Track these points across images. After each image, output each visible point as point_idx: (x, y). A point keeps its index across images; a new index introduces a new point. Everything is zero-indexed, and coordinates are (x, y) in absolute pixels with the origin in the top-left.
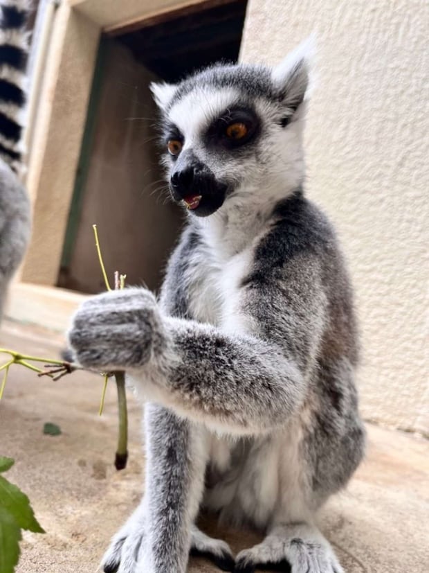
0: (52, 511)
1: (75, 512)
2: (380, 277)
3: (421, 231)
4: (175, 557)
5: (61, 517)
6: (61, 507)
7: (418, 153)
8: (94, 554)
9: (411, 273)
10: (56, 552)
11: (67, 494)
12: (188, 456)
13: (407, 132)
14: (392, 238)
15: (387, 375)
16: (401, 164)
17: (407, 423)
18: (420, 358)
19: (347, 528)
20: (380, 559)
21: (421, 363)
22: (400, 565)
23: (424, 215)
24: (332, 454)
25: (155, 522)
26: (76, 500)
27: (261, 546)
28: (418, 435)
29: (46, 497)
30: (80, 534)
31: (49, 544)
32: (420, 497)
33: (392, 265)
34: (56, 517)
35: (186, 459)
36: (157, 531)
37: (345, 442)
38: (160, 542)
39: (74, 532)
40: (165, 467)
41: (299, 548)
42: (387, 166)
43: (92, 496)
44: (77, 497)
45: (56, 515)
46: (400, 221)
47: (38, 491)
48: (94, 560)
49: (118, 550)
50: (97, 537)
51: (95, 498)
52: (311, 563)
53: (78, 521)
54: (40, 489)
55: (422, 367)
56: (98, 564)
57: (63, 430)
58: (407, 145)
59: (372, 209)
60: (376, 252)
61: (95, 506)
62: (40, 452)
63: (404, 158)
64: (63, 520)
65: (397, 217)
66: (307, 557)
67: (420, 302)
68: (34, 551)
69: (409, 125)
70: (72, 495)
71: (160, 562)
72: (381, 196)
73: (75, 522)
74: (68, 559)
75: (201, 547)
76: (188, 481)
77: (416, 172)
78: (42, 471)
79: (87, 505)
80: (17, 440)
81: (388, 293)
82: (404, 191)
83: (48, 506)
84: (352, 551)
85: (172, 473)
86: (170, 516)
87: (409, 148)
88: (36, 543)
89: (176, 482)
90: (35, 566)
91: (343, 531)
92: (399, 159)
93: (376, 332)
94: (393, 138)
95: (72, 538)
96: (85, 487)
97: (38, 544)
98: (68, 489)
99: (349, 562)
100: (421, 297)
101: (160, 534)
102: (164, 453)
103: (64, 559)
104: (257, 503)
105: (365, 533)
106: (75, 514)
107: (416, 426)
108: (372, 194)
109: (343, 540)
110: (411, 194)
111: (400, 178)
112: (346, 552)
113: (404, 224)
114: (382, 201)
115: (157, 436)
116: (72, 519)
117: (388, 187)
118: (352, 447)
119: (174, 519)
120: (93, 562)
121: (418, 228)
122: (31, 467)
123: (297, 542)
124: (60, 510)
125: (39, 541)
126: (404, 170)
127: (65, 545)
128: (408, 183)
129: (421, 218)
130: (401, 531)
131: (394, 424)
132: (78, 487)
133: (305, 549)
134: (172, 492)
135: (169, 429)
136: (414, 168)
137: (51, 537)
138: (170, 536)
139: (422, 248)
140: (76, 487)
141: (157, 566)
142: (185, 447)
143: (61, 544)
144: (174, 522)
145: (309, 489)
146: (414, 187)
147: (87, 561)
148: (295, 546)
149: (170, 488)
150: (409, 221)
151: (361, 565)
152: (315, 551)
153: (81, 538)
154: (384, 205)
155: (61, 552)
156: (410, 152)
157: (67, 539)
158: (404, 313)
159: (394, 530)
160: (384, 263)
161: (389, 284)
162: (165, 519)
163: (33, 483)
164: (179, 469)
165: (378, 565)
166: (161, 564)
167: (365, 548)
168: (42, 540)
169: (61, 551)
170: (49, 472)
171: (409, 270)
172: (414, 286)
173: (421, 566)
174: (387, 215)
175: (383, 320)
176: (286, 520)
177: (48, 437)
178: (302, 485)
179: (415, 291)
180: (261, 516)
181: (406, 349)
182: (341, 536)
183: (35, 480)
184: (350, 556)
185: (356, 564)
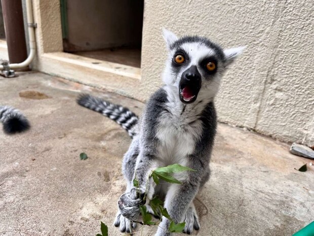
8: (111, 219)
11: (96, 191)
15: (233, 103)
17: (241, 124)
18: (248, 95)
19: (204, 190)
20: (214, 205)
22: (221, 207)
26: (100, 194)
28: (245, 129)
29: (89, 195)
30: (104, 210)
31: (94, 217)
39: (102, 210)
44: (100, 192)
45: (94, 203)
47: (85, 192)
51: (107, 192)
52: (186, 216)
53: (103, 204)
57: (88, 156)
61: (108, 196)
62: (81, 171)
64: (97, 205)
68: (90, 222)
70: (98, 192)
78: (84, 181)
79: (105, 196)
80: (70, 166)
83: (90, 199)
84: (204, 202)
90: (91, 228)
91: (202, 192)
95: (102, 213)
96: (102, 187)
97: (91, 218)
99: (202, 208)
105: (210, 192)
106: (101, 201)
107: (244, 125)
109: (201, 197)
112: (201, 203)
116: (100, 204)
122: (80, 180)
124: (95, 200)
127: (100, 217)
130: (225, 189)
131: (235, 124)
137: (94, 214)
140: (99, 187)
151: (206, 209)
153: (105, 212)
157: (100, 214)
159: (222, 189)
165: (213, 208)
167: (209, 199)
168: (91, 216)
170: (87, 182)
173: (229, 206)
177: (83, 161)
182: (201, 195)
184: (203, 204)
185: (205, 208)
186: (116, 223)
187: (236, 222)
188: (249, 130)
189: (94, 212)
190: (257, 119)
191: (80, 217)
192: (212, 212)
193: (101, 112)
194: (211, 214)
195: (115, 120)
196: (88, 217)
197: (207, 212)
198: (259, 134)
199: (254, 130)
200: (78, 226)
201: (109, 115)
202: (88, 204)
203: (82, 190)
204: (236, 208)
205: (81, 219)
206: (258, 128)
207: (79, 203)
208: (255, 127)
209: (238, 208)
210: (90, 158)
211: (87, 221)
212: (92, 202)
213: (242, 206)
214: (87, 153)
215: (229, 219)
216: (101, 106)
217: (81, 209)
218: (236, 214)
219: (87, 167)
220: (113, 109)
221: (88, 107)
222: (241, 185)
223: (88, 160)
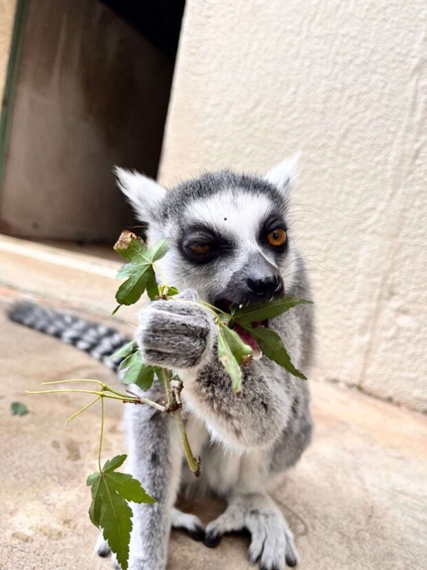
0: (40, 500)
1: (61, 498)
2: (318, 244)
3: (358, 204)
4: (160, 539)
5: (49, 505)
6: (47, 495)
7: (361, 127)
8: (87, 539)
9: (345, 243)
10: (54, 542)
11: (49, 479)
12: (169, 458)
13: (351, 105)
14: (331, 208)
16: (344, 137)
17: (334, 375)
18: (348, 319)
19: (289, 486)
20: (318, 515)
21: (348, 323)
22: (333, 519)
23: (361, 189)
24: (287, 447)
25: (142, 512)
26: (59, 485)
27: (225, 516)
28: (342, 385)
29: (31, 485)
30: (70, 520)
31: (46, 535)
32: (345, 449)
33: (329, 234)
34: (45, 506)
35: (167, 461)
37: (298, 437)
38: (147, 529)
39: (64, 519)
40: (149, 469)
41: (257, 518)
42: (331, 137)
43: (72, 479)
44: (59, 482)
45: (45, 503)
46: (340, 193)
47: (22, 480)
48: (88, 545)
50: (86, 522)
51: (75, 481)
52: (268, 532)
53: (66, 507)
54: (24, 477)
55: (349, 327)
56: (93, 549)
57: (29, 408)
58: (351, 117)
59: (316, 179)
60: (316, 221)
61: (77, 490)
62: (13, 437)
63: (348, 131)
64: (51, 507)
65: (338, 188)
66: (265, 527)
67: (352, 270)
68: (35, 543)
69: (354, 97)
70: (54, 480)
71: (148, 544)
72: (323, 166)
73: (63, 509)
74: (65, 547)
76: (168, 479)
77: (357, 146)
78: (20, 457)
79: (69, 490)
81: (325, 259)
82: (346, 164)
83: (35, 495)
84: (295, 509)
85: (155, 475)
86: (156, 509)
87: (353, 121)
88: (35, 535)
89: (159, 480)
90: (39, 558)
91: (287, 489)
92: (342, 131)
94: (338, 109)
95: (64, 525)
96: (64, 470)
97: (37, 535)
98: (50, 475)
99: (293, 520)
100: (352, 265)
102: (149, 457)
103: (63, 548)
104: (220, 480)
105: (304, 490)
106: (61, 500)
107: (341, 377)
108: (316, 164)
109: (287, 499)
110: (351, 167)
111: (342, 150)
112: (290, 510)
113: (343, 197)
114: (324, 171)
115: (142, 443)
116: (59, 505)
117: (331, 159)
118: (302, 440)
119: (158, 510)
120: (88, 547)
121: (355, 201)
122: (9, 454)
123: (255, 512)
124: (47, 498)
125: (36, 533)
126: (347, 143)
127: (60, 534)
128: (349, 156)
129: (358, 192)
130: (332, 485)
131: (323, 375)
132: (58, 472)
133: (262, 518)
134: (156, 488)
135: (152, 437)
136: (356, 142)
137: (46, 527)
138: (156, 524)
139: (357, 220)
140: (55, 471)
141: (145, 548)
142: (166, 451)
143: (56, 533)
144: (159, 512)
146: (355, 161)
147: (82, 547)
148: (254, 517)
149: (154, 484)
150: (348, 194)
151: (303, 522)
152: (270, 520)
153: (72, 524)
154: (326, 176)
155: (59, 542)
156: (353, 125)
157: (58, 527)
158: (337, 280)
159: (326, 484)
160: (323, 232)
161: (326, 251)
162: (151, 510)
163: (15, 472)
164: (161, 470)
165: (316, 521)
166: (149, 547)
167: (305, 504)
168: (38, 531)
169: (58, 539)
170: (27, 458)
171: (344, 239)
172: (348, 255)
173: (349, 518)
174: (328, 186)
176: (245, 492)
177: (17, 418)
178: (260, 470)
179: (348, 259)
180: (223, 489)
181: (338, 311)
182: (285, 495)
183: (17, 468)
184: (294, 514)
185: (299, 521)
186: (102, 549)
187: (371, 550)
188: (350, 386)
189: (45, 523)
190: (366, 366)
191: (9, 532)
192: (318, 529)
193: (58, 335)
194: (316, 533)
195: (88, 351)
196: (29, 533)
197: (306, 530)
198: (370, 394)
199: (360, 388)
200: (5, 550)
201: (75, 341)
202: (30, 506)
203: (16, 476)
204: (363, 523)
205: (14, 535)
206: (367, 384)
207: (8, 502)
208: (361, 381)
209: (368, 522)
210: (34, 414)
211: (27, 541)
212: (37, 502)
213: (373, 520)
214: (27, 402)
215: (355, 544)
216: (59, 324)
217: (11, 513)
218: (367, 535)
219: (25, 429)
220: (85, 331)
221: (31, 326)
222: (362, 479)
223: (28, 416)
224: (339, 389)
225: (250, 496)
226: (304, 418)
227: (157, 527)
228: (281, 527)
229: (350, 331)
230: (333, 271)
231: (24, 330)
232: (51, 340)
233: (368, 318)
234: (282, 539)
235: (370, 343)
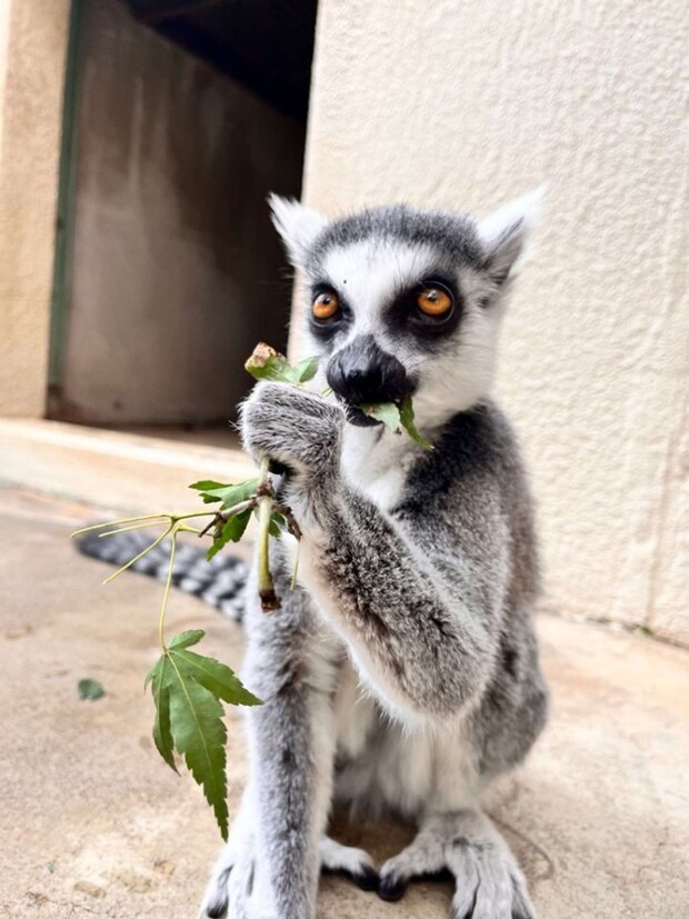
0: (118, 830)
1: (150, 826)
2: (556, 397)
3: (616, 325)
4: (303, 891)
5: (132, 838)
6: (131, 822)
7: (609, 201)
8: (190, 890)
9: (600, 391)
10: (139, 896)
11: (133, 797)
12: (312, 758)
13: (592, 166)
14: (572, 337)
16: (583, 219)
17: (600, 610)
18: (617, 516)
19: (524, 798)
20: (572, 844)
21: (618, 523)
22: (597, 851)
23: (619, 299)
24: (506, 731)
25: (272, 847)
26: (148, 806)
27: (412, 849)
28: (615, 627)
29: (106, 808)
30: (165, 862)
31: (126, 885)
32: (621, 734)
33: (573, 379)
34: (126, 841)
35: (309, 763)
36: (276, 859)
37: (522, 713)
38: (282, 875)
39: (156, 859)
40: (280, 776)
41: (464, 851)
42: (563, 222)
43: (170, 796)
44: (149, 801)
45: (126, 835)
46: (584, 310)
47: (92, 800)
48: (192, 900)
49: (223, 886)
50: (189, 863)
51: (174, 800)
52: (481, 874)
53: (158, 840)
54: (95, 796)
55: (620, 529)
56: (199, 906)
57: (106, 688)
58: (592, 187)
59: (542, 291)
60: (549, 358)
61: (176, 813)
62: (81, 733)
63: (588, 209)
64: (136, 842)
65: (580, 304)
66: (476, 865)
67: (616, 434)
68: (108, 899)
69: (594, 154)
70: (141, 799)
71: (284, 898)
72: (555, 270)
73: (154, 844)
74: (155, 904)
75: (333, 863)
76: (312, 792)
77: (606, 232)
78: (91, 765)
79: (165, 813)
80: (43, 715)
81: (569, 422)
82: (590, 262)
83: (111, 823)
84: (532, 836)
85: (290, 785)
86: (293, 842)
87: (594, 193)
88: (109, 886)
89: (297, 794)
91: (518, 804)
92: (580, 210)
93: (552, 481)
94: (570, 175)
95: (155, 869)
96: (158, 783)
97: (113, 886)
98: (135, 791)
99: (530, 855)
100: (616, 427)
101: (281, 863)
102: (279, 757)
103: (151, 905)
104: (402, 790)
105: (548, 804)
106: (152, 831)
107: (613, 614)
108: (541, 267)
109: (519, 819)
110: (599, 266)
111: (582, 241)
112: (524, 838)
113: (590, 315)
114: (556, 278)
115: (267, 733)
116: (148, 839)
117: (564, 257)
118: (531, 719)
119: (297, 844)
120: (191, 903)
121: (612, 320)
122: (73, 760)
123: (460, 843)
124: (129, 827)
125: (112, 883)
126: (589, 228)
127: (148, 883)
128: (595, 249)
129: (614, 306)
130: (597, 795)
131: (581, 612)
132: (148, 786)
133: (472, 852)
134: (292, 807)
135: (282, 723)
136: (604, 225)
137: (127, 873)
138: (295, 866)
139: (618, 351)
140: (144, 785)
141: (278, 904)
142: (306, 745)
143: (142, 881)
144: (299, 847)
145: (474, 774)
146: (605, 256)
147: (182, 903)
148: (458, 849)
149: (289, 802)
150: (597, 310)
151: (546, 858)
152: (485, 854)
153: (168, 868)
154: (559, 285)
155: (146, 896)
156: (596, 198)
157: (149, 873)
158: (593, 452)
159: (588, 794)
160: (561, 376)
161: (570, 407)
162: (285, 844)
163: (82, 788)
164: (299, 778)
165: (568, 855)
166: (285, 902)
167: (549, 828)
168: (114, 879)
169: (144, 892)
170: (100, 766)
171: (599, 385)
172: (607, 410)
173: (625, 849)
174: (564, 300)
175: (563, 463)
176: (443, 808)
177: (87, 703)
178: (465, 771)
179: (608, 417)
180: (409, 805)
181: (598, 504)
182: (516, 813)
183: (84, 782)
184: (531, 844)
185: (539, 856)
186: (213, 906)
187: (662, 900)
188: (630, 628)
189: (127, 866)
190: (653, 592)
191: (70, 882)
192: (569, 866)
193: (152, 572)
194: (566, 873)
195: (198, 593)
196: (100, 883)
197: (551, 869)
198: (665, 640)
199: (647, 631)
200: (64, 911)
201: (178, 579)
202: (103, 840)
203: (83, 794)
204: (650, 855)
205: (76, 887)
206: (657, 623)
207: (69, 836)
208: (647, 619)
209: (658, 853)
210: (113, 696)
211: (96, 895)
212: (114, 834)
213: (668, 848)
214: (105, 680)
215: (634, 889)
216: (155, 556)
217: (74, 853)
218: (657, 874)
219: (100, 720)
220: (192, 562)
221: (112, 561)
222: (649, 782)
223: (105, 701)
224: (610, 633)
225: (453, 816)
226: (529, 682)
227: (296, 871)
228: (504, 866)
229: (621, 535)
230: (585, 438)
231: (99, 568)
232: (142, 580)
233: (651, 512)
234: (506, 886)
235: (657, 554)
